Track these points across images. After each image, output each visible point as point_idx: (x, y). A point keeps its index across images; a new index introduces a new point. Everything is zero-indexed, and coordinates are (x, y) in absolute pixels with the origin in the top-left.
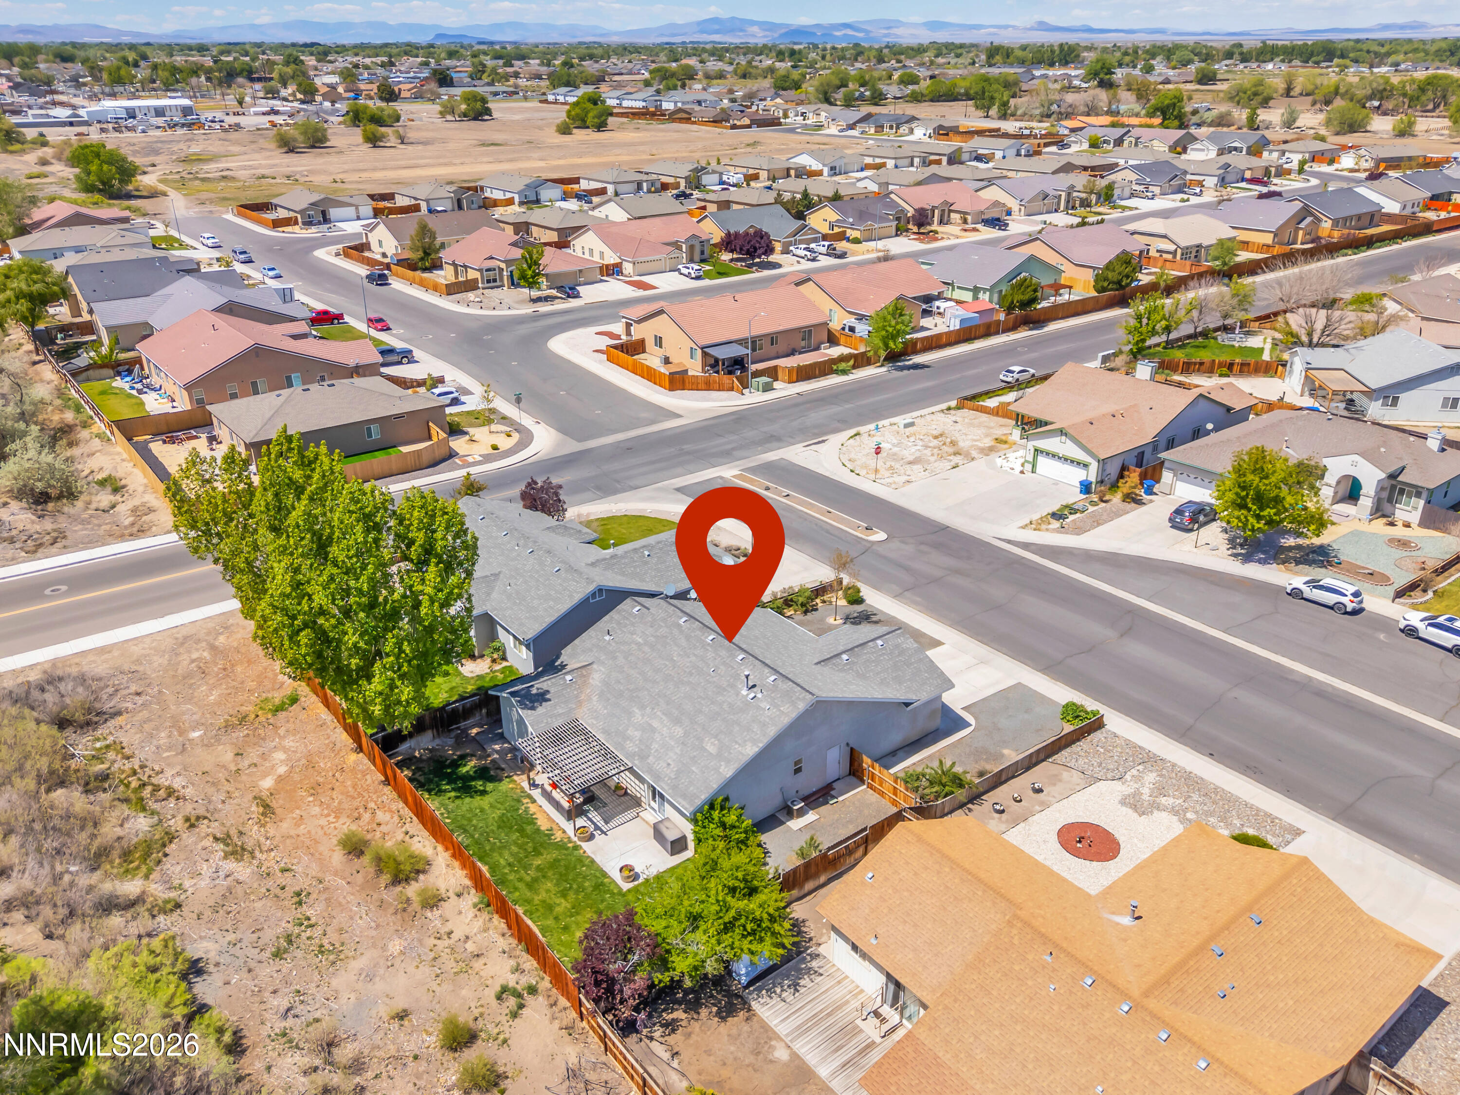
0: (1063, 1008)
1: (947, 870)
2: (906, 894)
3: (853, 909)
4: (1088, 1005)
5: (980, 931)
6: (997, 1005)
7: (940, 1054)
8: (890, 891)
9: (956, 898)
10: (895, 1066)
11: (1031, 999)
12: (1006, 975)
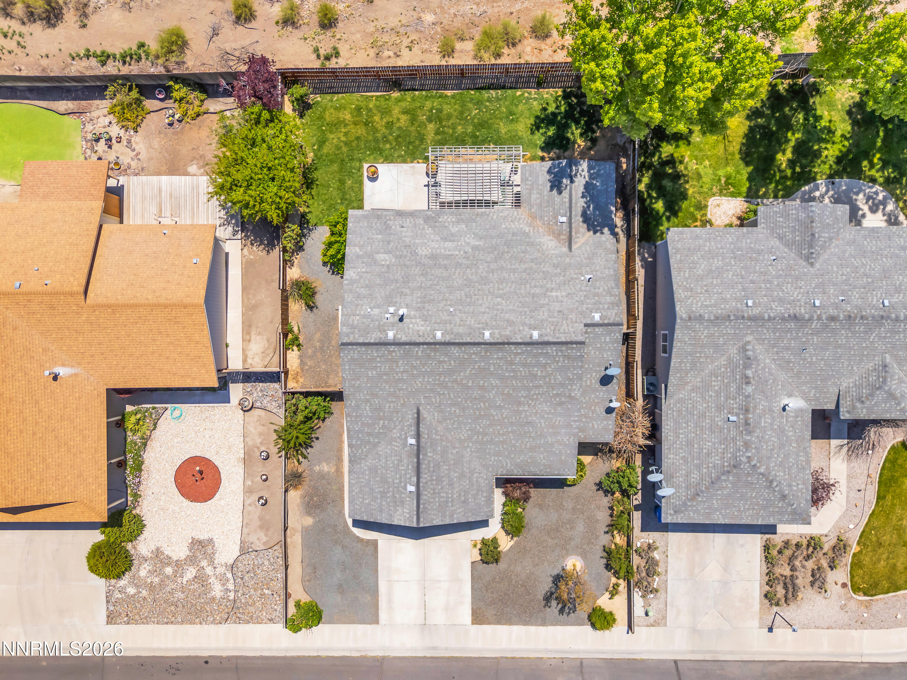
0: (26, 264)
1: (150, 297)
2: (166, 267)
3: (192, 239)
4: (13, 274)
5: (105, 277)
6: (62, 242)
7: (79, 202)
8: (177, 262)
9: (132, 284)
10: (96, 180)
11: (46, 257)
12: (67, 259)
